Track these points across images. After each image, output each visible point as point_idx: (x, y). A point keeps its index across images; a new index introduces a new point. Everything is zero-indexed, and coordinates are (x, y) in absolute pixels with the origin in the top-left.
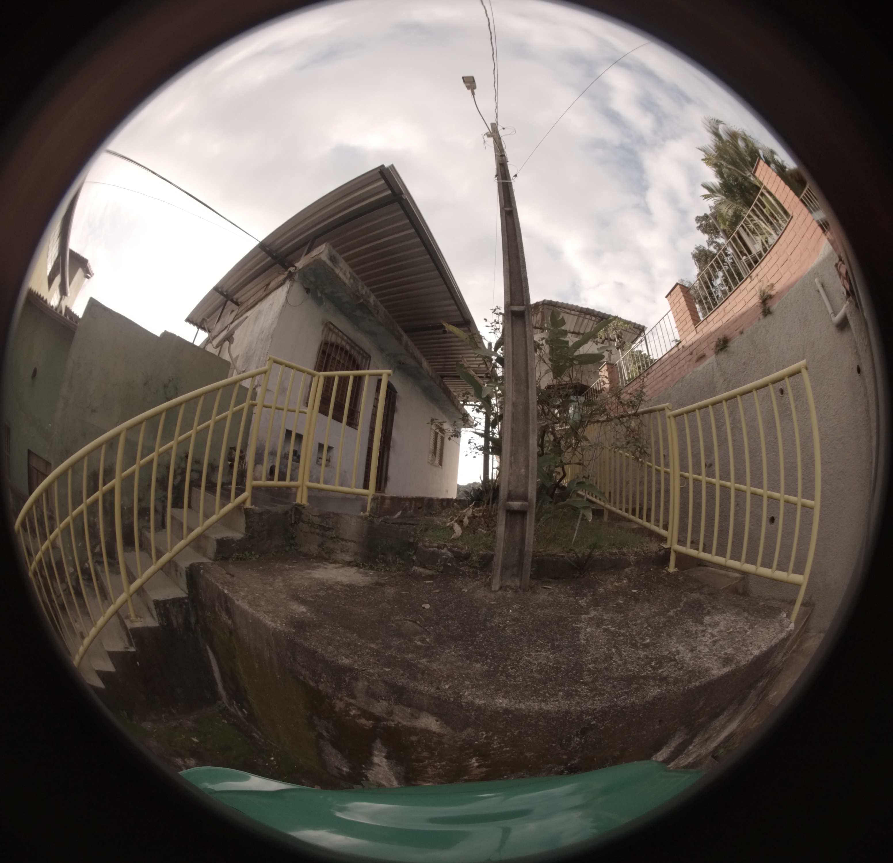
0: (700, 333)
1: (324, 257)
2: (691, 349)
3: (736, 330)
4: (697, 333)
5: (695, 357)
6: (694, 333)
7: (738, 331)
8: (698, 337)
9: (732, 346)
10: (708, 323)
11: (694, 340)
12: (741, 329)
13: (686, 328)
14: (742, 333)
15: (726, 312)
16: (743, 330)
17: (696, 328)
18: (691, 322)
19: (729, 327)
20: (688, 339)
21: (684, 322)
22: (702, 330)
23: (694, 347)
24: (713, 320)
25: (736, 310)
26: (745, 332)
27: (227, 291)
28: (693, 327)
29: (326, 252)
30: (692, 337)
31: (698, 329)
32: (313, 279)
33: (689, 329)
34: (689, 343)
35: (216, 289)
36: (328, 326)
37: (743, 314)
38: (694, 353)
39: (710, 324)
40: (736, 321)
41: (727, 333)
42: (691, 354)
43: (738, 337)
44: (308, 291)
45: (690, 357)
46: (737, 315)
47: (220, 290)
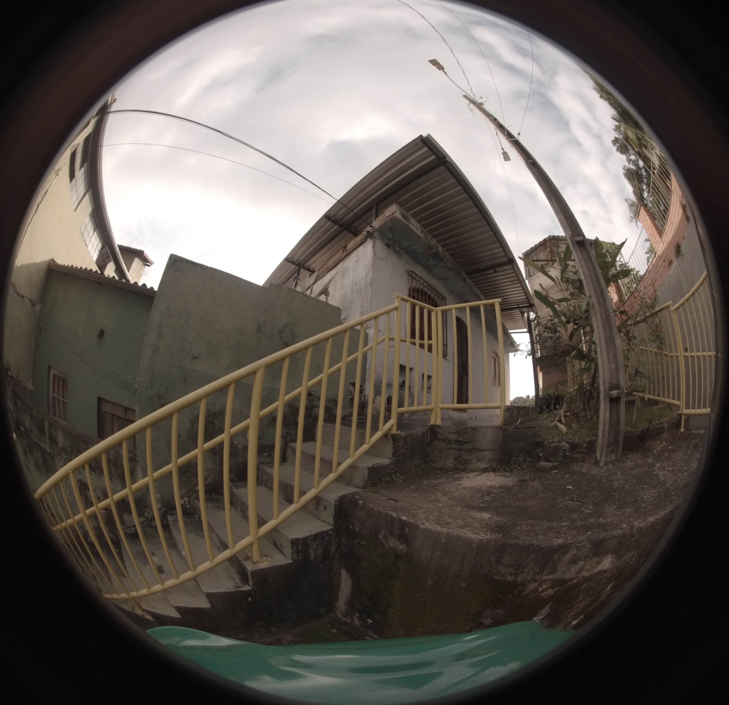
1: (398, 215)
2: (663, 257)
5: (667, 263)
6: (662, 243)
9: (682, 249)
12: (682, 235)
13: (656, 240)
14: (683, 238)
15: (672, 222)
17: (661, 239)
18: (658, 235)
19: (677, 235)
20: (659, 249)
21: (654, 236)
22: (665, 240)
24: (668, 231)
25: (676, 220)
27: (297, 261)
29: (398, 211)
30: (661, 247)
31: (663, 240)
32: (390, 236)
33: (658, 241)
34: (661, 252)
35: (288, 260)
36: (411, 275)
37: (680, 223)
38: (666, 260)
39: (667, 234)
40: (678, 229)
41: (677, 239)
42: (664, 261)
44: (388, 246)
45: (664, 264)
46: (677, 224)
47: (291, 260)
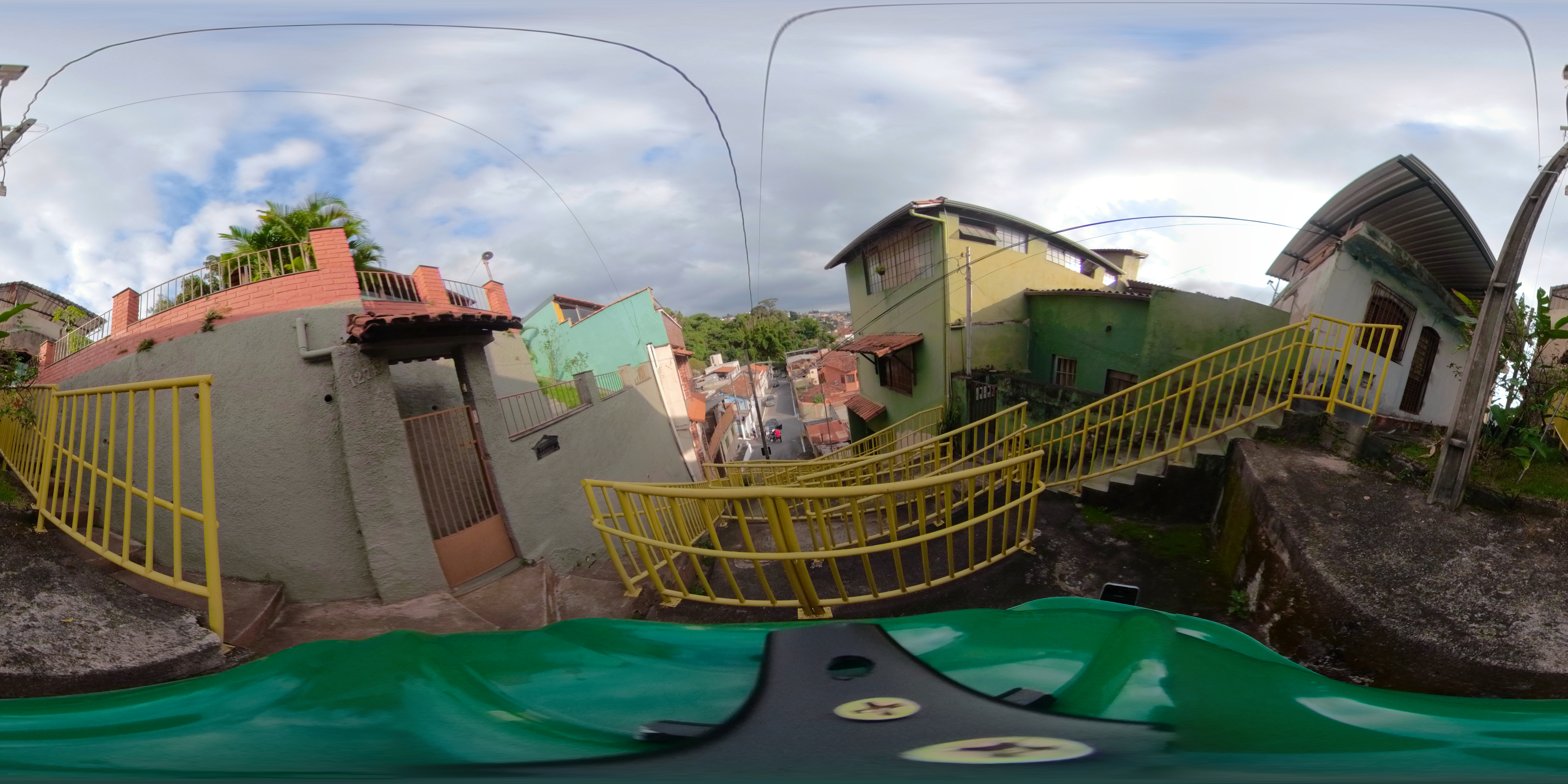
0: (130, 332)
2: (117, 343)
3: (166, 337)
4: (127, 331)
5: (118, 350)
6: (125, 330)
7: (170, 336)
8: (127, 334)
9: (158, 348)
10: (138, 327)
11: (122, 336)
13: (119, 325)
14: (173, 339)
15: (163, 320)
16: (174, 337)
18: (122, 321)
19: (160, 333)
20: (117, 334)
21: (118, 320)
22: (132, 330)
23: (120, 342)
25: (174, 320)
26: (175, 339)
28: (126, 326)
30: (122, 333)
31: (129, 328)
34: (118, 338)
37: (183, 324)
38: (119, 347)
39: (143, 325)
40: (170, 329)
41: (154, 337)
43: (166, 342)
45: (114, 349)
46: (173, 325)
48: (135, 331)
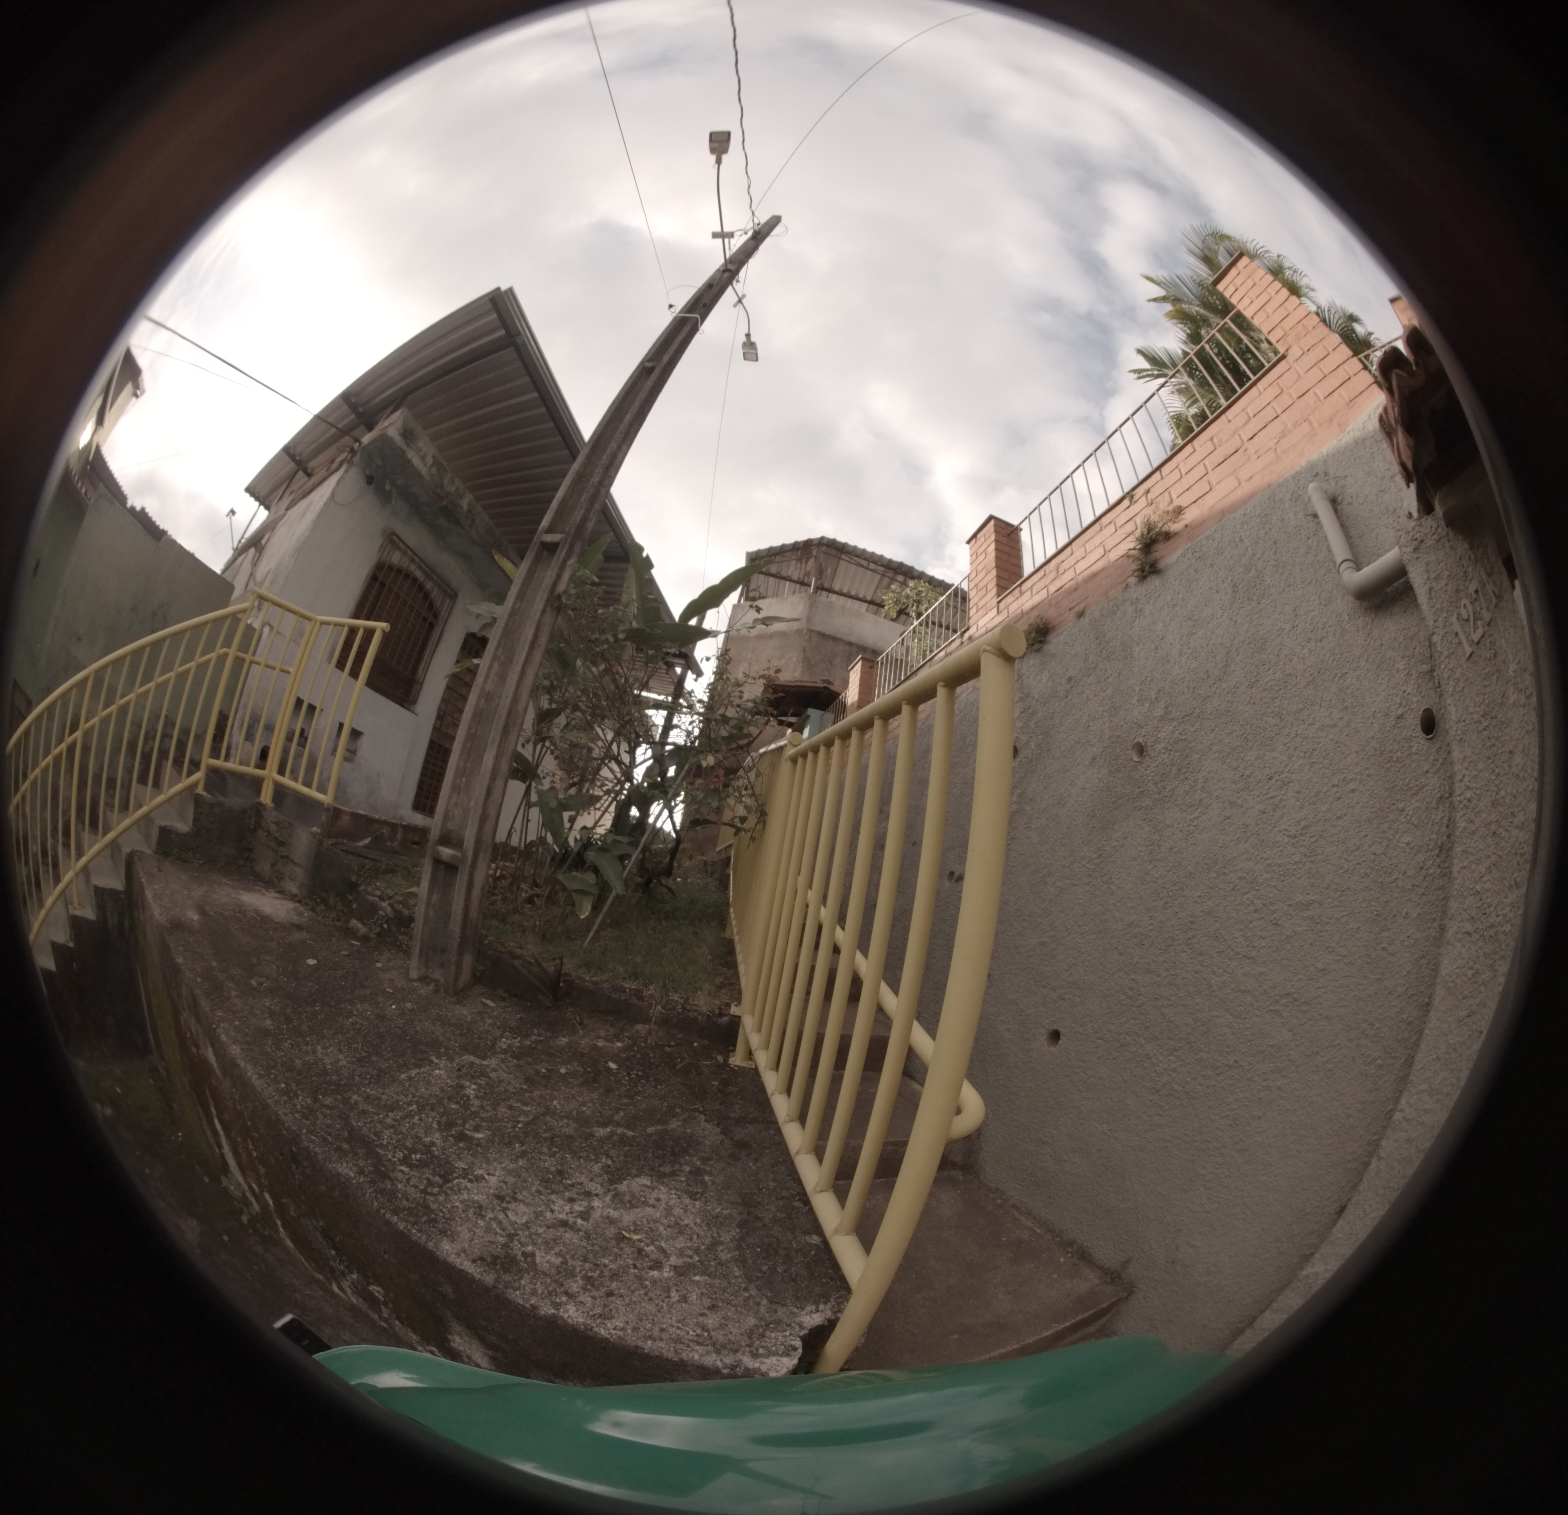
0: (1002, 614)
3: (1070, 609)
4: (999, 612)
6: (995, 611)
7: (1076, 609)
8: (997, 620)
9: (1055, 642)
10: (1022, 594)
11: (990, 626)
12: (1081, 606)
13: (984, 601)
14: (1081, 615)
15: (1061, 571)
16: (1085, 608)
17: (999, 602)
18: (994, 591)
19: (1057, 603)
20: (981, 623)
21: (984, 591)
22: (1007, 607)
24: (1031, 588)
25: (1080, 567)
26: (1087, 614)
28: (998, 600)
30: (988, 620)
31: (1002, 605)
33: (988, 605)
37: (1094, 575)
39: (1024, 596)
40: (1075, 589)
41: (1051, 614)
43: (1071, 624)
46: (1080, 578)
48: (1013, 608)
